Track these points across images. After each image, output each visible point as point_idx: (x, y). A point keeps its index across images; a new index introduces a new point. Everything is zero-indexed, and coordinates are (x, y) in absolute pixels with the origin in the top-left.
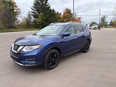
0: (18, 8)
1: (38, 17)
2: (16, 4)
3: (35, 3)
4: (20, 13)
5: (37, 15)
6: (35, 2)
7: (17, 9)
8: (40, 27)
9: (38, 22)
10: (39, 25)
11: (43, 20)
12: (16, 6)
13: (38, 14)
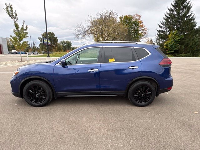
0: (145, 28)
1: (167, 37)
2: (142, 23)
3: (167, 17)
4: (146, 34)
5: (166, 35)
6: (167, 15)
7: (143, 29)
8: (167, 52)
9: (166, 45)
10: (166, 49)
11: (175, 41)
12: (142, 26)
13: (168, 33)
